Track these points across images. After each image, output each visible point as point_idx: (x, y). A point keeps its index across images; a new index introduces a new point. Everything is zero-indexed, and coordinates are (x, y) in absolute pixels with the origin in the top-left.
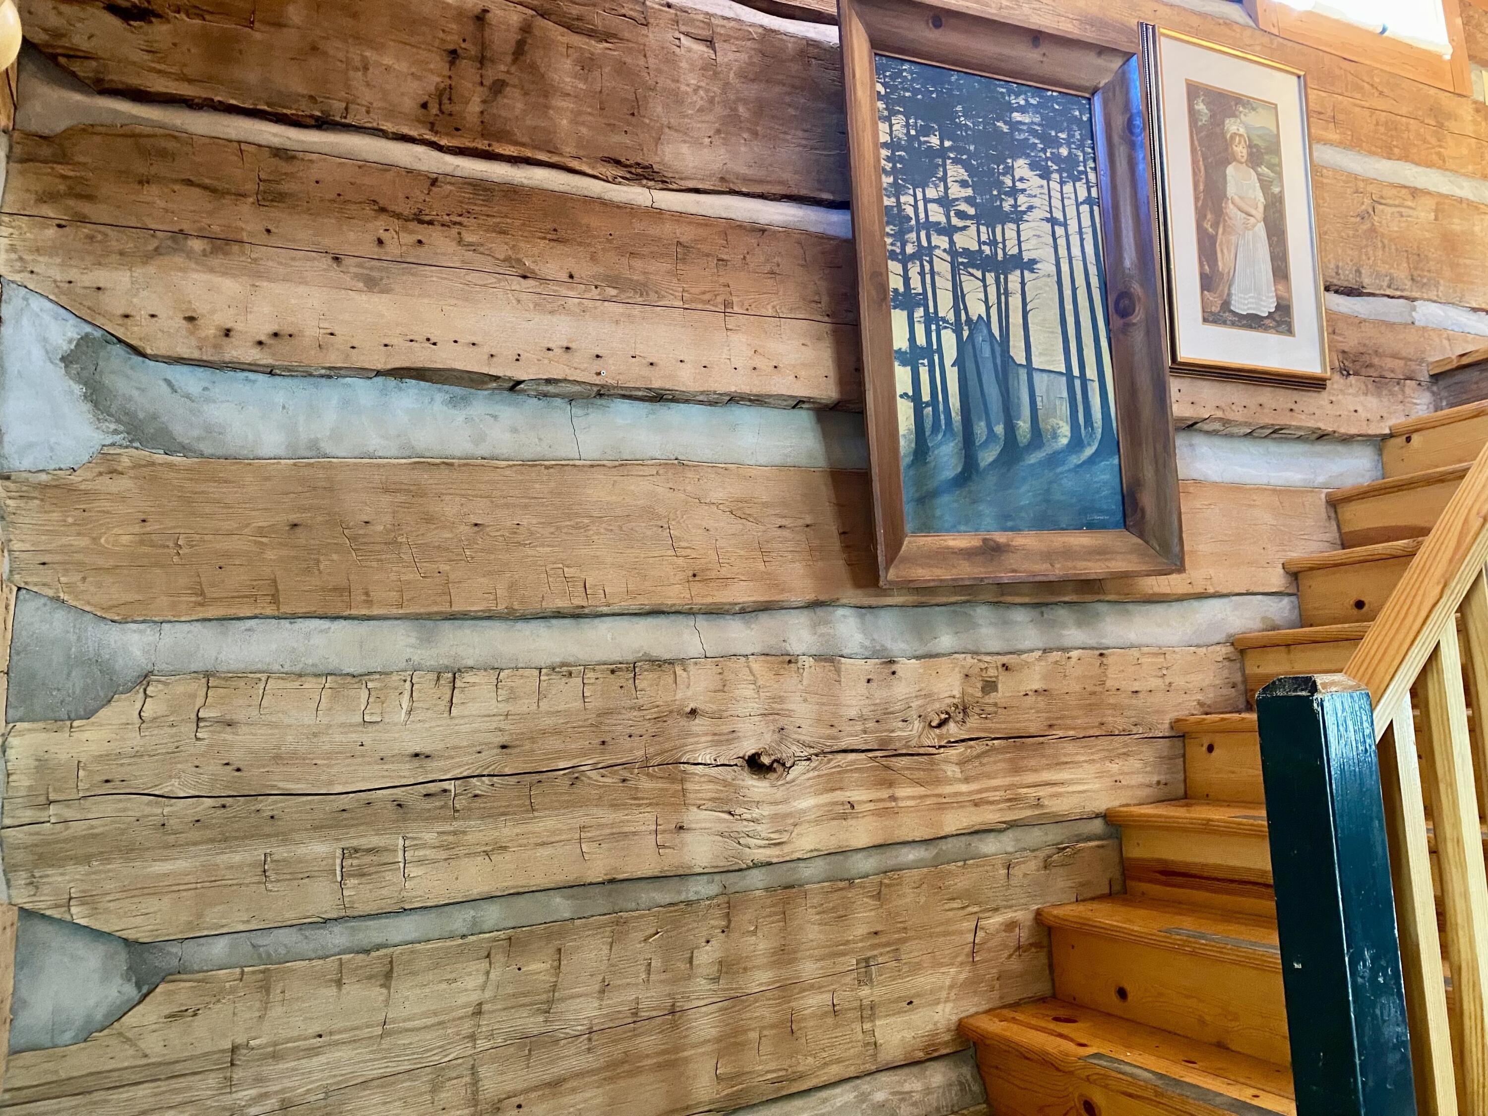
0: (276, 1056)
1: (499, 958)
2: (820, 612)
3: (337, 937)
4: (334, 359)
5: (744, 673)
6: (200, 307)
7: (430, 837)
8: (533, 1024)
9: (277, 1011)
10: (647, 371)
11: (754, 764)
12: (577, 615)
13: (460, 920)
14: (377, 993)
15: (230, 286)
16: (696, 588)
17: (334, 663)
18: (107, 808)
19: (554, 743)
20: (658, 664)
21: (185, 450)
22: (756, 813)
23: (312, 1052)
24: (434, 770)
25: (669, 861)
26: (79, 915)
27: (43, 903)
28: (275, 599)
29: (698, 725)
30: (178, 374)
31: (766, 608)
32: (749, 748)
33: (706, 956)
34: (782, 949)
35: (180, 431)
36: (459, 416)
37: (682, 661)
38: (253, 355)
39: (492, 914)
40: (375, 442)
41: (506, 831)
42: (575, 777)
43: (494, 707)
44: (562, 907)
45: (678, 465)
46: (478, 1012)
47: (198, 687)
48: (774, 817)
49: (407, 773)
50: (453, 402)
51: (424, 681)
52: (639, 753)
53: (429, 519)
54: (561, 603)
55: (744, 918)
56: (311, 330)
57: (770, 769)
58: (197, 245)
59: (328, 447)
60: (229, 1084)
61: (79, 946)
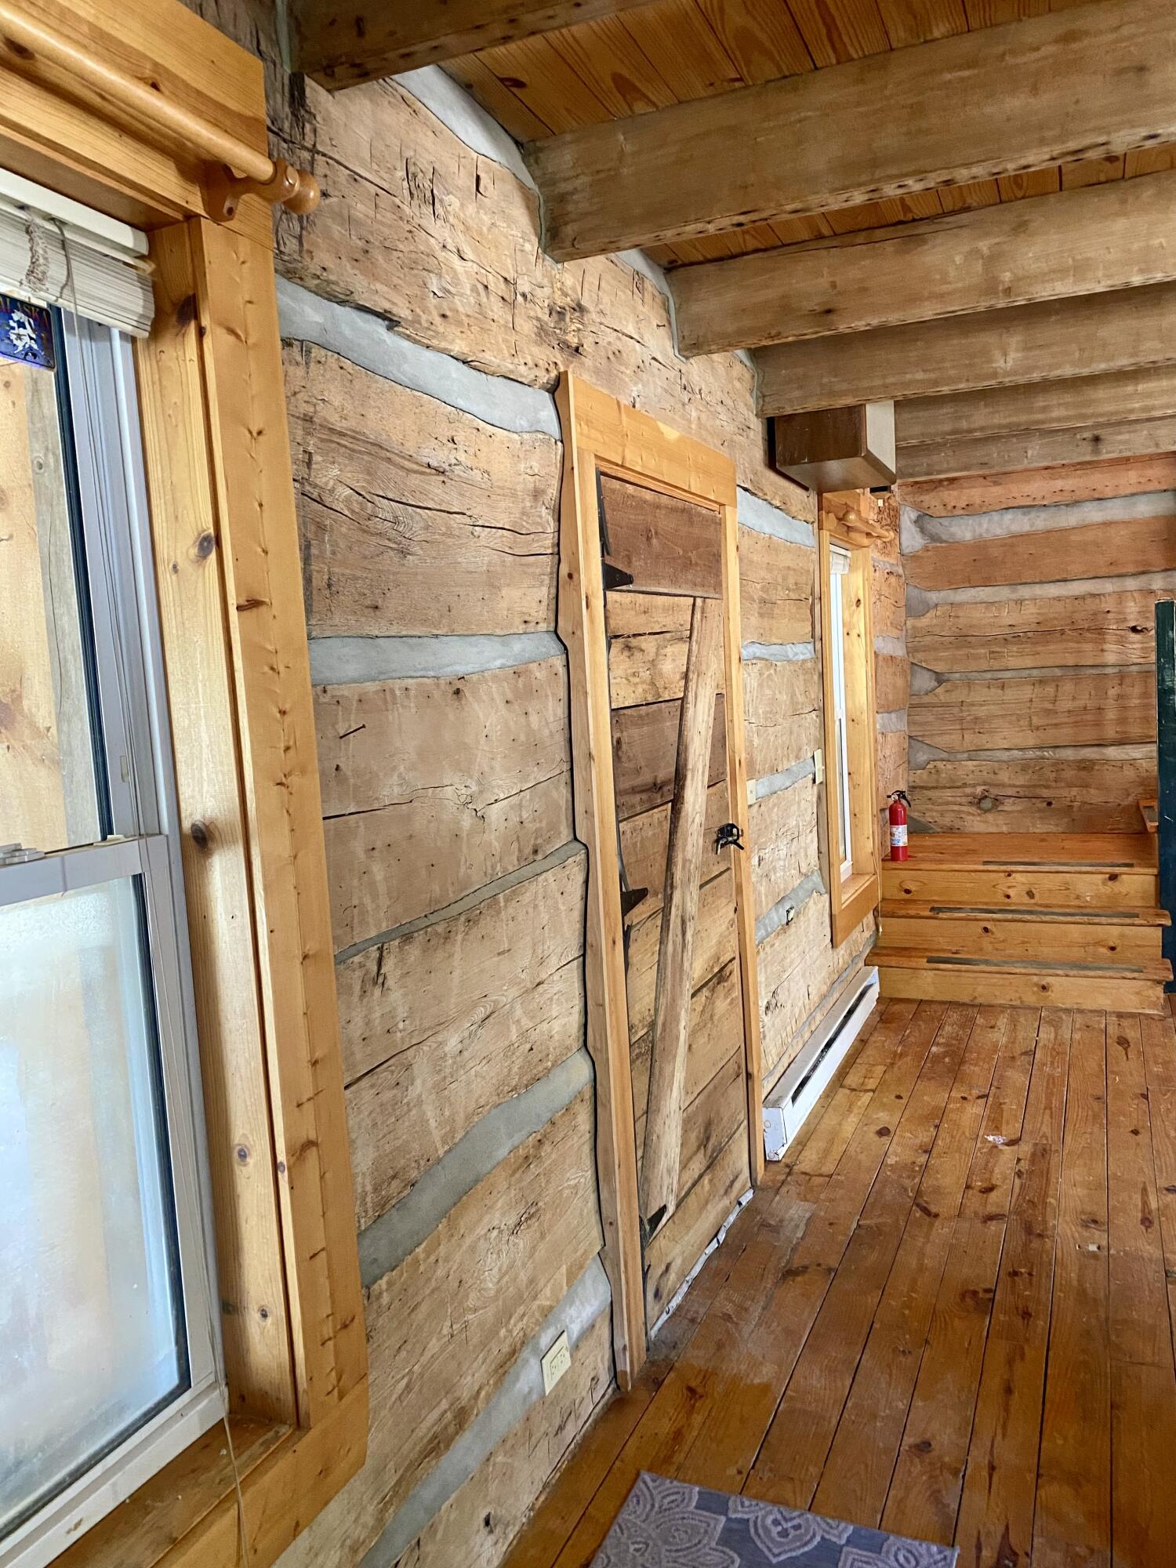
0: (973, 705)
1: (1037, 685)
2: (1169, 573)
3: (988, 675)
4: (984, 509)
5: (1130, 598)
6: (947, 501)
7: (1015, 649)
8: (1050, 706)
9: (972, 694)
10: (1091, 493)
11: (1134, 629)
12: (1065, 580)
13: (1025, 673)
14: (1000, 692)
15: (955, 493)
16: (1112, 568)
17: (986, 599)
18: (929, 638)
19: (1056, 622)
20: (1093, 595)
21: (946, 542)
22: (1135, 646)
23: (982, 705)
24: (1016, 630)
25: (1098, 661)
26: (924, 665)
27: (915, 661)
28: (969, 581)
29: (1110, 616)
30: (940, 520)
31: (1144, 573)
32: (1132, 624)
33: (1112, 692)
34: (1145, 693)
35: (944, 537)
36: (1027, 518)
37: (1104, 595)
38: (961, 512)
39: (1035, 672)
40: (998, 531)
41: (1039, 648)
42: (1062, 632)
43: (1034, 611)
44: (1058, 672)
45: (1107, 524)
46: (1031, 701)
47: (949, 607)
48: (1142, 648)
49: (1007, 631)
50: (1024, 514)
51: (1012, 604)
52: (1086, 626)
53: (1015, 554)
54: (1058, 577)
55: (1128, 681)
56: (978, 501)
57: (1141, 631)
58: (945, 483)
59: (985, 535)
60: (962, 711)
61: (925, 672)
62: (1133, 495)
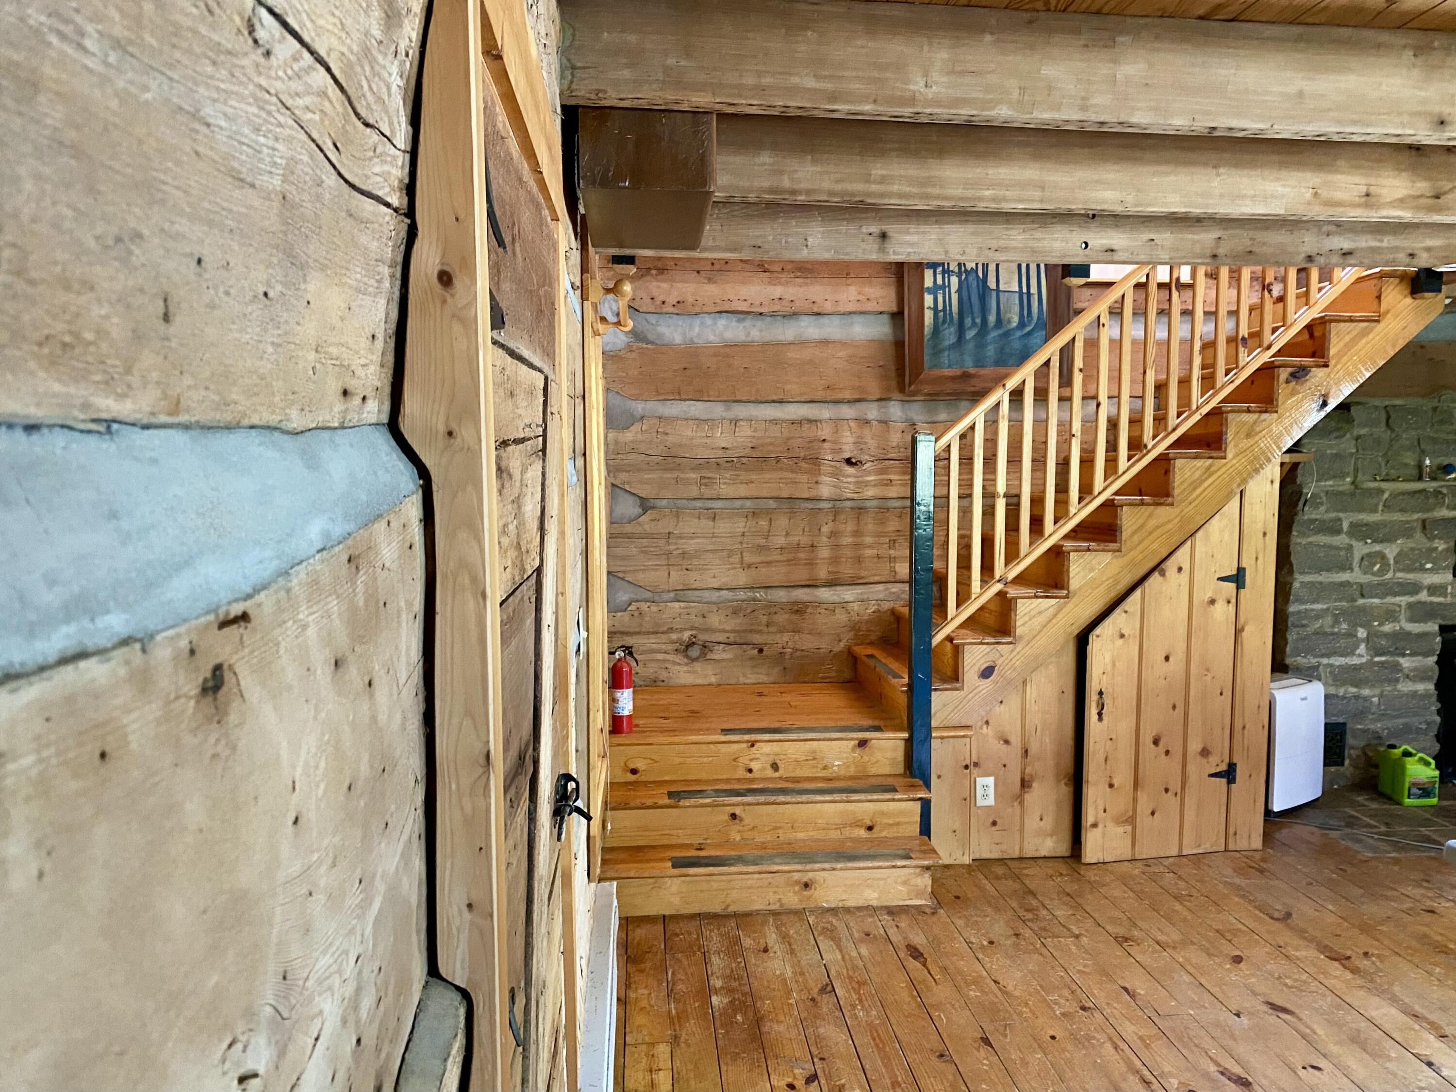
0: (681, 538)
1: (750, 518)
2: (883, 403)
3: (698, 504)
4: (697, 310)
5: (846, 427)
6: (655, 294)
7: (728, 476)
8: (762, 542)
9: (681, 524)
10: (811, 305)
11: (849, 461)
12: (781, 402)
13: (738, 503)
14: (711, 523)
15: (665, 286)
16: (829, 392)
17: (698, 416)
18: (633, 456)
19: (771, 448)
20: (810, 421)
21: (652, 343)
22: (849, 480)
23: (692, 538)
24: (729, 453)
25: (813, 494)
26: (627, 487)
27: (617, 483)
28: (679, 394)
29: (826, 445)
30: (648, 316)
31: (859, 400)
32: (847, 455)
33: (825, 529)
34: (857, 531)
35: (651, 337)
36: (741, 326)
37: (820, 421)
38: (671, 310)
39: (748, 503)
40: (712, 338)
41: (754, 477)
42: (778, 460)
43: (749, 433)
44: (772, 504)
45: (825, 342)
46: (743, 535)
47: (657, 421)
48: (857, 482)
49: (721, 453)
50: (739, 321)
51: (726, 423)
52: (802, 454)
53: (730, 366)
54: (775, 398)
55: (842, 517)
56: (690, 299)
57: (855, 464)
58: (654, 272)
59: (696, 340)
60: (669, 544)
61: (627, 496)
62: (850, 313)
